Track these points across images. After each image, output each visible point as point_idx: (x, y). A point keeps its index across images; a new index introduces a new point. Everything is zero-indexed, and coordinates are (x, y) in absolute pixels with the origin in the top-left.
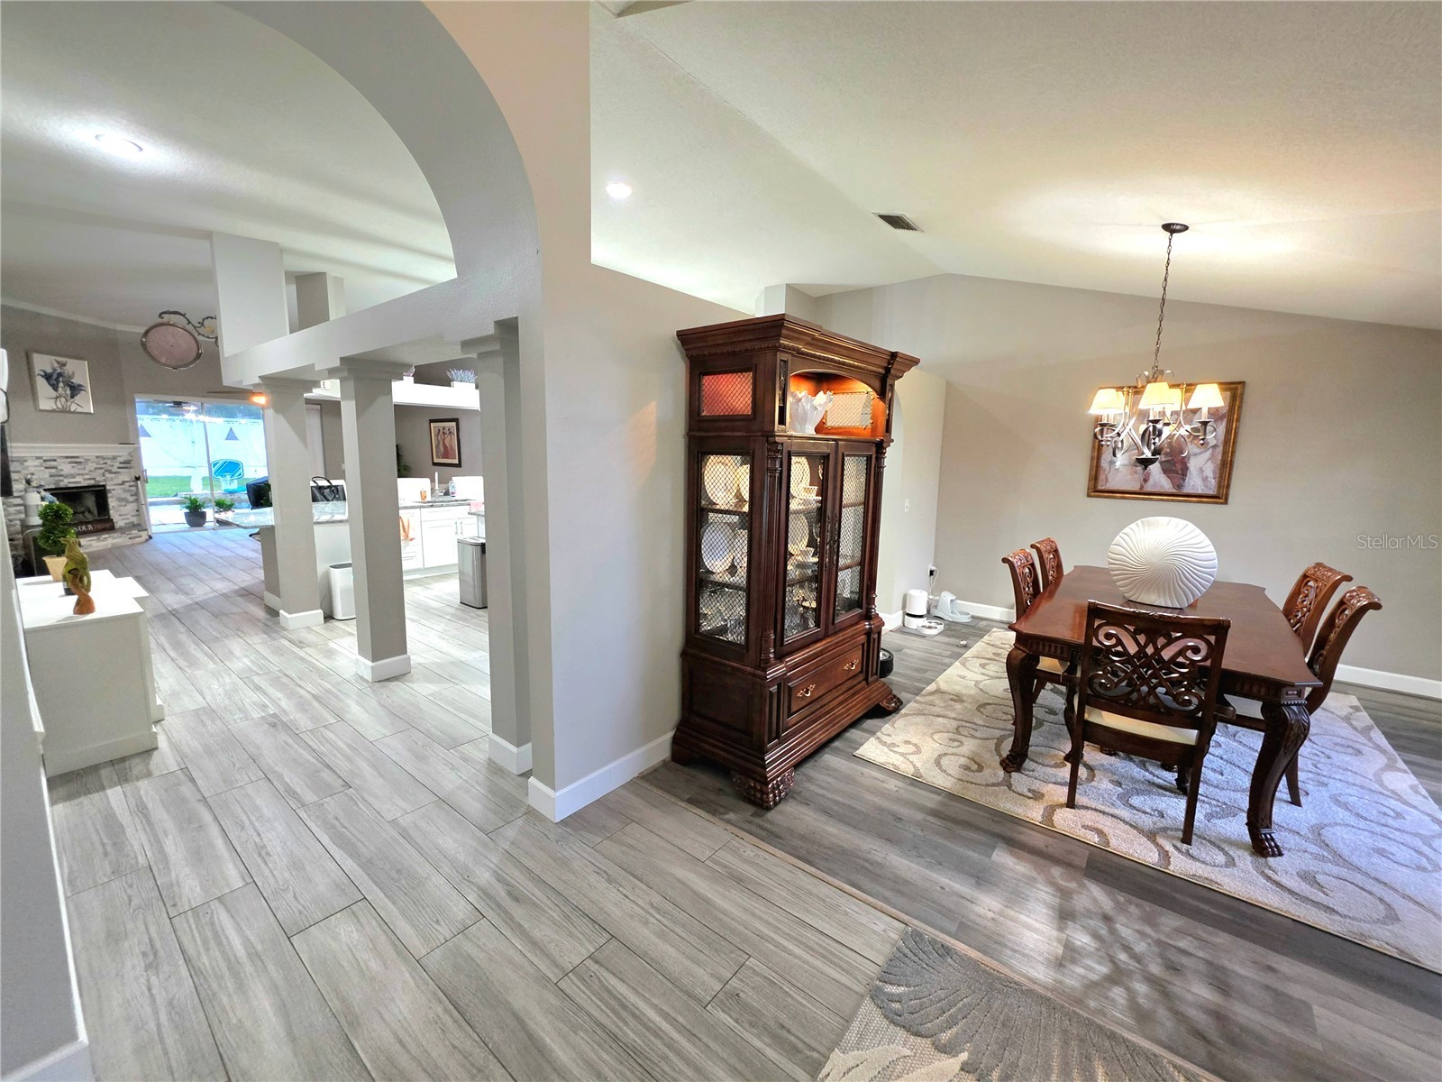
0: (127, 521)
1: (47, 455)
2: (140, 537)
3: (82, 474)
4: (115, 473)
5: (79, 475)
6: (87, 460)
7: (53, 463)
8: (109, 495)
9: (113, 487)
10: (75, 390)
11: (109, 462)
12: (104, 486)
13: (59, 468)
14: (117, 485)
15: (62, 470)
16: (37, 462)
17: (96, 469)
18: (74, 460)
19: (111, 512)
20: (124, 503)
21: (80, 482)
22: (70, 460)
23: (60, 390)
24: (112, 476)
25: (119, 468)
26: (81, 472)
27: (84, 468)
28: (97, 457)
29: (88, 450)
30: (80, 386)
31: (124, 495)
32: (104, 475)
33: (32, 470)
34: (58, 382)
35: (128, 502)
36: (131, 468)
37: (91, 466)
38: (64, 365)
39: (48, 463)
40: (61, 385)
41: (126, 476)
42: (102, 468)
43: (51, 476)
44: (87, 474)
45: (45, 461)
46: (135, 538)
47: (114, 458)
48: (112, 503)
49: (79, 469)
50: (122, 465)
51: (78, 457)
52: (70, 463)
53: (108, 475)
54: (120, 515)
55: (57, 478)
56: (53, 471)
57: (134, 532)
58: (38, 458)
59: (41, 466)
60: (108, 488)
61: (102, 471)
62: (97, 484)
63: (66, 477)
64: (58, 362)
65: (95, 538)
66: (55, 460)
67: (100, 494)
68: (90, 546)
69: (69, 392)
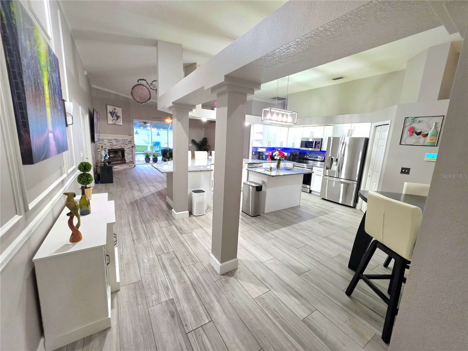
0: (129, 160)
1: (110, 138)
2: (132, 166)
3: (118, 145)
4: (127, 145)
5: (117, 145)
6: (120, 140)
7: (111, 141)
8: (125, 152)
9: (126, 149)
10: (118, 117)
11: (126, 141)
12: (124, 149)
13: (112, 143)
14: (127, 148)
15: (113, 143)
16: (107, 140)
17: (122, 143)
18: (117, 140)
19: (125, 157)
20: (129, 155)
21: (118, 147)
22: (115, 140)
23: (114, 117)
24: (126, 145)
25: (128, 143)
26: (118, 144)
27: (119, 143)
28: (122, 139)
29: (120, 137)
30: (119, 116)
31: (129, 152)
32: (124, 145)
33: (105, 143)
34: (113, 115)
35: (130, 154)
36: (131, 143)
37: (121, 142)
38: (115, 109)
39: (110, 141)
40: (114, 116)
41: (130, 146)
42: (123, 143)
43: (110, 145)
44: (120, 145)
45: (109, 140)
46: (131, 166)
47: (127, 140)
48: (126, 154)
49: (118, 143)
50: (129, 142)
51: (117, 139)
52: (115, 141)
53: (125, 145)
54: (128, 158)
55: (112, 146)
56: (111, 143)
57: (130, 164)
58: (107, 139)
59: (108, 142)
60: (125, 149)
61: (124, 144)
62: (122, 148)
63: (114, 146)
64: (114, 108)
65: (120, 166)
66: (111, 140)
67: (123, 151)
68: (119, 168)
69: (116, 118)
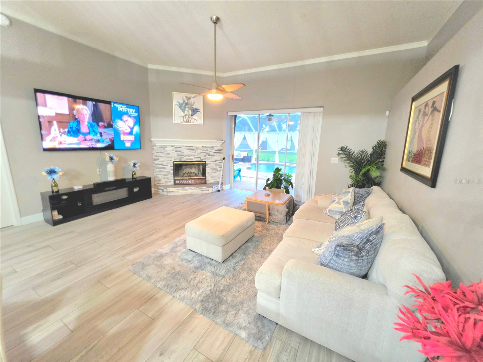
0: (215, 180)
1: (177, 145)
2: (208, 190)
3: (194, 155)
4: (212, 155)
5: (192, 155)
6: (197, 148)
7: (179, 149)
8: (207, 166)
9: (209, 163)
10: (195, 111)
11: (209, 150)
12: (205, 162)
13: (182, 151)
14: (212, 161)
15: (184, 153)
16: (172, 148)
17: (201, 153)
18: (190, 148)
19: (207, 175)
20: (215, 171)
21: (192, 159)
22: (188, 148)
23: (186, 112)
24: (211, 156)
25: (214, 153)
26: (193, 154)
27: (195, 152)
28: (203, 147)
29: (198, 143)
30: (197, 109)
31: (215, 167)
32: (205, 156)
33: (169, 152)
34: (185, 107)
35: (217, 170)
36: (222, 153)
37: (199, 151)
38: (189, 98)
39: (177, 149)
40: (187, 109)
41: (218, 157)
42: (205, 153)
43: (177, 155)
44: (196, 155)
45: (175, 148)
46: (204, 190)
47: (213, 147)
48: (208, 170)
49: (192, 153)
50: (216, 152)
51: (192, 146)
52: (188, 149)
53: (207, 156)
54: (212, 177)
55: (181, 156)
56: (179, 153)
57: (204, 187)
58: (172, 146)
59: (173, 150)
60: (207, 163)
61: (205, 154)
62: (201, 160)
63: (185, 156)
64: (186, 97)
65: (181, 188)
66: (180, 148)
67: (203, 167)
68: (178, 192)
69: (190, 113)
